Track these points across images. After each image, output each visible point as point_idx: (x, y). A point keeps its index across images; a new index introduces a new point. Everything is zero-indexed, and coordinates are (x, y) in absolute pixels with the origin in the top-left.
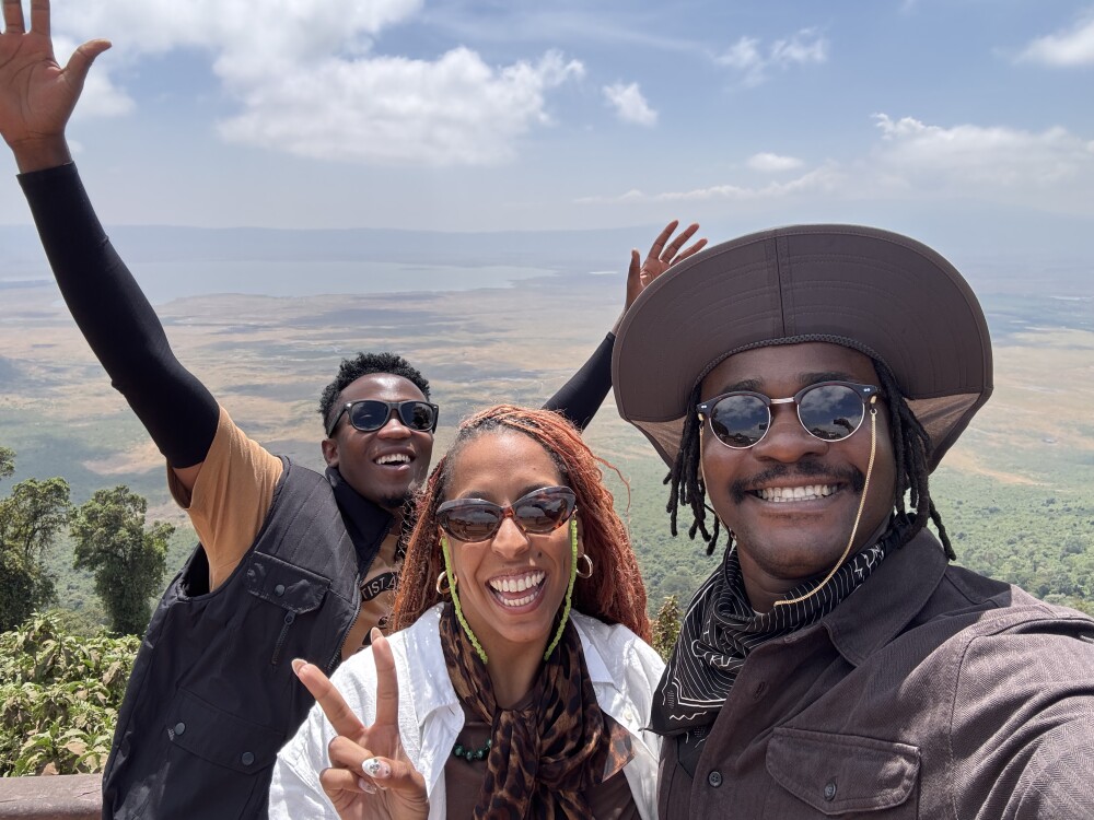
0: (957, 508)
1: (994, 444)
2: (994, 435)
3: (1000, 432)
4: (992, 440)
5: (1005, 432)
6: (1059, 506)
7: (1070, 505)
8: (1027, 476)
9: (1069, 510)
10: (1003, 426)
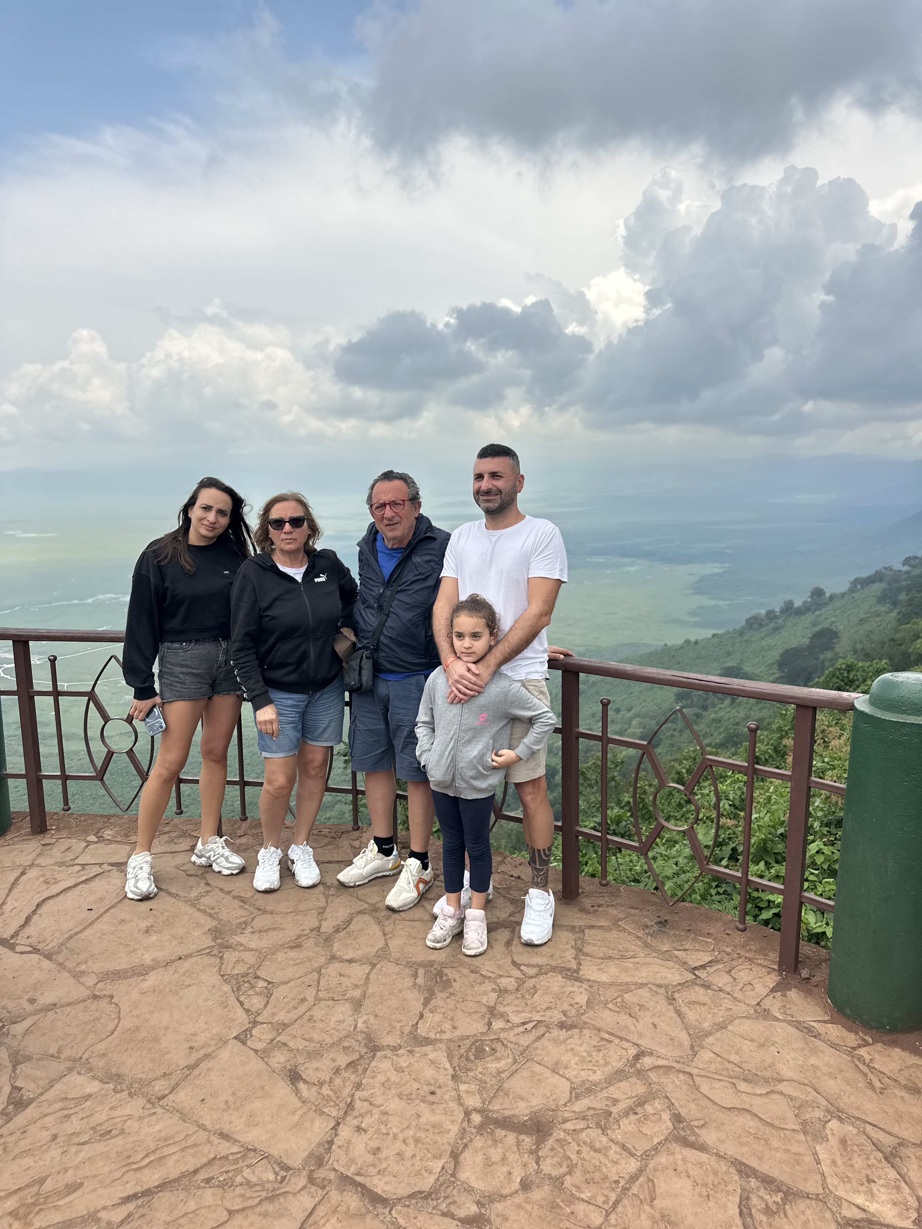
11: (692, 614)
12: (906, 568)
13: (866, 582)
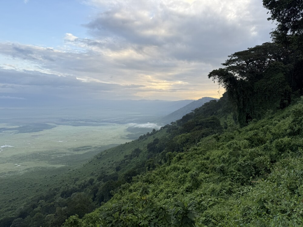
0: (45, 178)
1: (53, 158)
2: (53, 155)
3: (54, 154)
4: (52, 157)
5: (55, 154)
6: (71, 170)
7: (74, 169)
8: (63, 164)
9: (74, 170)
10: (55, 153)
11: (127, 136)
12: (172, 124)
13: (164, 128)
